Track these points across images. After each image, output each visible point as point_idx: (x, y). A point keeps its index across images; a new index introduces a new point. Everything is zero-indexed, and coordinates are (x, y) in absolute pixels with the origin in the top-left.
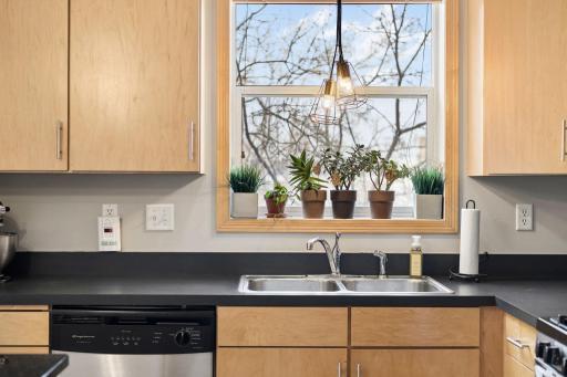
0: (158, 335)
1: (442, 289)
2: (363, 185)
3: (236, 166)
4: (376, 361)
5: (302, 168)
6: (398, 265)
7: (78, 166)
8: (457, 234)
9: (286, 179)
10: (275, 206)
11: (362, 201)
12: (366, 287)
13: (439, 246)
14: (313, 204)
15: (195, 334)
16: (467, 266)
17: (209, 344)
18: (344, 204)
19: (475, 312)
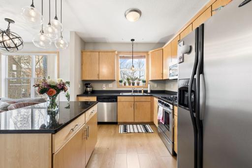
0: (110, 100)
1: (146, 94)
2: (136, 82)
3: (120, 79)
4: (137, 103)
5: (128, 79)
6: (140, 91)
7: (100, 79)
8: (147, 87)
9: (126, 81)
10: (125, 84)
11: (136, 84)
12: (136, 94)
13: (145, 89)
14: (130, 84)
15: (115, 100)
16: (149, 92)
17: (116, 101)
18: (133, 84)
19: (150, 97)
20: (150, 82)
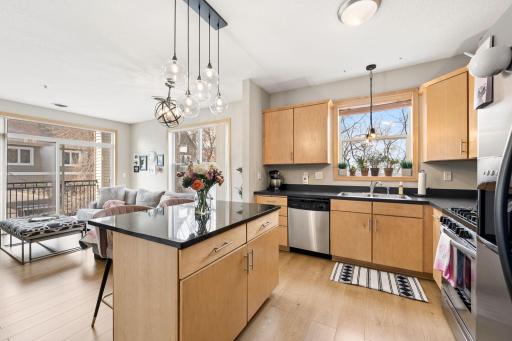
0: (314, 206)
1: (408, 198)
2: (382, 167)
3: (340, 161)
4: (382, 219)
5: (360, 161)
6: (394, 191)
7: (296, 162)
8: (417, 182)
9: (356, 165)
10: (352, 172)
11: (382, 172)
12: (381, 196)
13: (410, 185)
14: (365, 172)
15: (324, 206)
16: (421, 191)
17: (328, 209)
18: (375, 172)
19: (421, 206)
20: (423, 167)
